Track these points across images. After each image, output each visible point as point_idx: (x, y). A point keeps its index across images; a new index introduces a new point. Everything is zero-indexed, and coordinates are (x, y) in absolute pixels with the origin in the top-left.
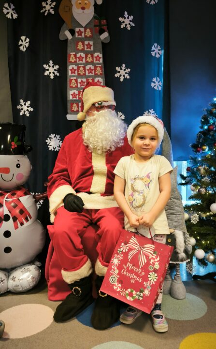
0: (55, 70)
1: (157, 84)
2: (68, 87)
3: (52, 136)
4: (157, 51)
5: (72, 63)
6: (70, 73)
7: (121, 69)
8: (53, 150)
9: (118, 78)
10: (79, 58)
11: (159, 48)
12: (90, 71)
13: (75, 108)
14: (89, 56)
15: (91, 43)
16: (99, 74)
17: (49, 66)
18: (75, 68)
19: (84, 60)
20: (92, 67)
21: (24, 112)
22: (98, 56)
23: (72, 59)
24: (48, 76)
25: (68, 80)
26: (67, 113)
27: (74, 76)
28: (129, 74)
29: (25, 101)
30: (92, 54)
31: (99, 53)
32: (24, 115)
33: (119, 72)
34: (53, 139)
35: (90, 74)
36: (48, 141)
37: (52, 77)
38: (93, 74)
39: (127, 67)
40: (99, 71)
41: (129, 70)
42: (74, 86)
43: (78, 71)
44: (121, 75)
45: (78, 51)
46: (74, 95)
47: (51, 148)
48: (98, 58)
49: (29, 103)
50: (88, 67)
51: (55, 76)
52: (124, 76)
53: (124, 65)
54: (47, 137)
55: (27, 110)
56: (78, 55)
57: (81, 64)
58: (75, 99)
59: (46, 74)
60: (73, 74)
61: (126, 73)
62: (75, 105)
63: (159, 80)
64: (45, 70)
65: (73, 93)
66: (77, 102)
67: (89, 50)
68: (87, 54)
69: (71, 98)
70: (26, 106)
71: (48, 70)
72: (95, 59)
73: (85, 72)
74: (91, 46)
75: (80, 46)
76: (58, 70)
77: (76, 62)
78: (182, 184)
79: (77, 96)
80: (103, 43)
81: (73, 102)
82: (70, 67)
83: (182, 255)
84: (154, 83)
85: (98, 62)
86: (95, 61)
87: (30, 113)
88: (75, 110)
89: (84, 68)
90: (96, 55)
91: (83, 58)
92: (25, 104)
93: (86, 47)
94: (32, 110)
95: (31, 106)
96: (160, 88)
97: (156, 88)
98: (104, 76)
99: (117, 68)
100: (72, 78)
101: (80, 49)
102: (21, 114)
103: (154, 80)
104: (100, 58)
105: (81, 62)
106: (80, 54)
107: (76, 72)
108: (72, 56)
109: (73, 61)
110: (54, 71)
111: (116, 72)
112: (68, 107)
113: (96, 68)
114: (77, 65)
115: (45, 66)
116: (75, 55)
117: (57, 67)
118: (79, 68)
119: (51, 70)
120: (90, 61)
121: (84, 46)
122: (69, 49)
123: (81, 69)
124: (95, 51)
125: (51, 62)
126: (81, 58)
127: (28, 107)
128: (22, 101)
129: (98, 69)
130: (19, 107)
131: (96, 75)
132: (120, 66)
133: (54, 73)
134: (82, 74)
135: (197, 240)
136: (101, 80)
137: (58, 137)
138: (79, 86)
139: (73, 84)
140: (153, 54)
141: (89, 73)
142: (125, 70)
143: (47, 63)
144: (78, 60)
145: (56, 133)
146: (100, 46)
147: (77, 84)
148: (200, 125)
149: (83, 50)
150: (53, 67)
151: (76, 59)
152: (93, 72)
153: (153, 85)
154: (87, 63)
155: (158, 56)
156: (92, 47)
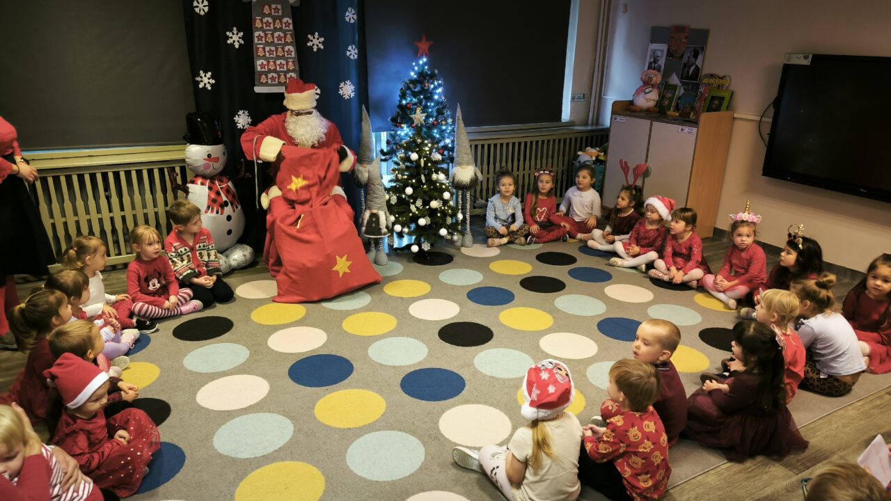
0: (240, 38)
1: (353, 52)
2: (255, 56)
3: (241, 112)
4: (351, 16)
5: (258, 29)
6: (256, 40)
7: (314, 38)
8: (242, 128)
9: (311, 48)
10: (265, 23)
11: (353, 12)
12: (279, 38)
13: (263, 79)
14: (278, 21)
15: (279, 7)
16: (289, 42)
17: (233, 34)
18: (262, 34)
19: (272, 25)
20: (282, 35)
21: (205, 84)
22: (287, 21)
23: (258, 24)
24: (232, 45)
25: (254, 48)
26: (255, 85)
27: (261, 44)
28: (323, 43)
29: (206, 72)
30: (280, 19)
31: (288, 19)
32: (204, 88)
33: (312, 41)
34: (243, 115)
35: (280, 42)
36: (236, 118)
37: (237, 46)
38: (283, 42)
39: (320, 36)
40: (289, 39)
41: (322, 39)
42: (261, 55)
43: (266, 39)
44: (313, 45)
45: (264, 15)
46: (262, 66)
47: (240, 126)
48: (287, 24)
49: (210, 74)
50: (276, 34)
51: (240, 45)
52: (317, 45)
53: (317, 33)
54: (235, 113)
55: (209, 83)
56: (265, 20)
57: (268, 30)
58: (263, 70)
59: (229, 42)
60: (260, 42)
61: (320, 43)
62: (263, 76)
63: (354, 47)
64: (228, 38)
65: (260, 63)
66: (266, 74)
67: (276, 14)
68: (274, 19)
69: (259, 68)
70: (206, 78)
71: (231, 38)
72: (284, 25)
73: (273, 39)
74: (279, 10)
75: (267, 10)
76: (243, 38)
77: (262, 27)
78: (382, 160)
79: (266, 67)
80: (292, 7)
81: (261, 73)
82: (256, 34)
83: (384, 230)
84: (350, 51)
85: (287, 28)
86: (284, 28)
87: (212, 85)
88: (264, 82)
89: (273, 35)
90: (285, 20)
91: (270, 23)
92: (205, 76)
93: (273, 11)
94: (213, 81)
95: (212, 77)
96: (356, 56)
97: (352, 57)
98: (294, 43)
99: (309, 36)
100: (259, 46)
101: (267, 13)
102: (201, 86)
103: (350, 48)
104: (290, 24)
105: (268, 28)
106: (266, 19)
107: (264, 39)
108: (258, 21)
109: (259, 27)
110: (238, 39)
111: (308, 40)
112: (256, 79)
113: (285, 35)
114: (264, 31)
115: (228, 33)
116: (261, 20)
117: (241, 34)
118: (266, 35)
119: (235, 38)
120: (278, 27)
121: (271, 10)
122: (254, 14)
123: (269, 36)
124: (284, 16)
125: (235, 29)
126: (268, 24)
127: (209, 79)
128: (201, 72)
129: (289, 36)
130: (198, 79)
131: (286, 44)
132: (313, 34)
133: (238, 41)
134: (270, 41)
135: (396, 217)
136: (291, 48)
137: (246, 112)
138: (267, 55)
139: (261, 53)
140: (347, 19)
141: (278, 41)
142: (318, 39)
143: (231, 30)
144: (264, 25)
145: (244, 109)
146: (289, 10)
147: (265, 52)
148: (399, 99)
149: (269, 15)
150: (237, 34)
151: (262, 24)
152: (283, 39)
153: (348, 53)
154: (276, 29)
155: (352, 21)
156: (280, 12)
